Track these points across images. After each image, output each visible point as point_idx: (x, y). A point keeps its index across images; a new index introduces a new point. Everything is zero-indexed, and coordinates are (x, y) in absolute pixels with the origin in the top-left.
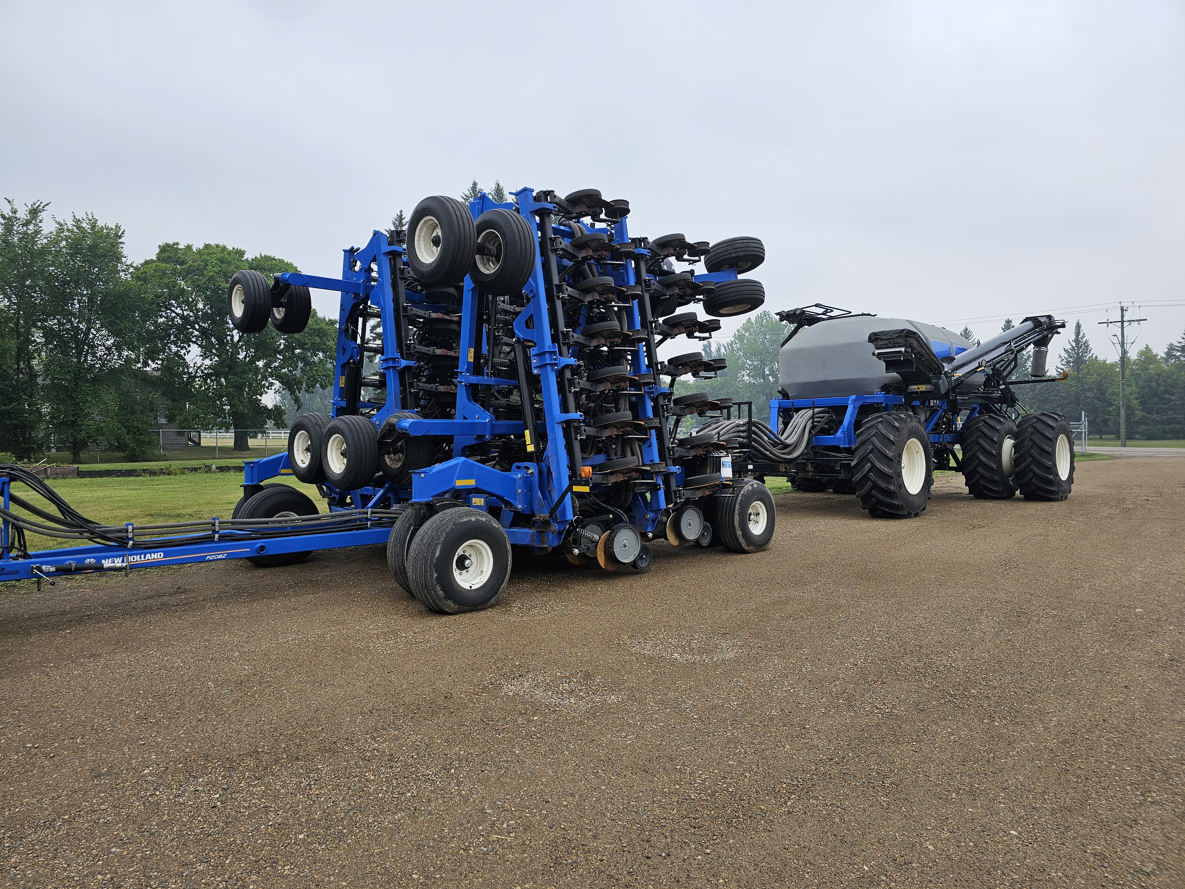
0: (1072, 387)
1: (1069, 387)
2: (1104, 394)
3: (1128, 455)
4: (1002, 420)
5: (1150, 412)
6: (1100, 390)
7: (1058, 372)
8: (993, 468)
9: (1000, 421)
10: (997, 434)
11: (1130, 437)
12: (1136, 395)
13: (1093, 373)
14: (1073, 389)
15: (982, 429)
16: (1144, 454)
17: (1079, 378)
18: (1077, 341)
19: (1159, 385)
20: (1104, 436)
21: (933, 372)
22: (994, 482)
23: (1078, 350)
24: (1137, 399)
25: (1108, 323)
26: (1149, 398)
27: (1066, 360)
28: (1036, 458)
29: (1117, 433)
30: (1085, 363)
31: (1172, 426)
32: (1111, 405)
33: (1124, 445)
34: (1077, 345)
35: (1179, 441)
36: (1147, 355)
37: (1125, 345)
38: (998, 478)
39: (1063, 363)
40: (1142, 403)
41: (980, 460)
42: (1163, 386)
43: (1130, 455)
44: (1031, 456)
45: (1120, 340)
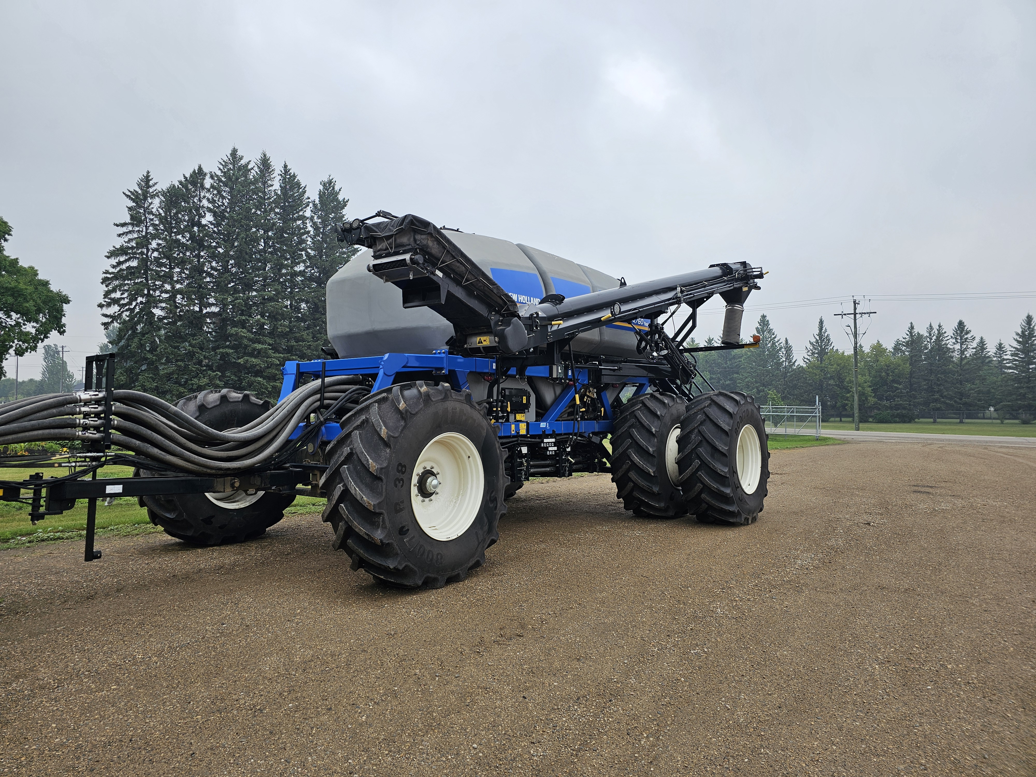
0: (816, 375)
1: (814, 375)
2: (843, 382)
3: (860, 440)
4: (666, 401)
5: (881, 399)
6: (839, 378)
7: (804, 361)
8: (649, 474)
9: (664, 403)
10: (657, 423)
11: (864, 419)
12: (869, 384)
13: (833, 363)
14: (817, 377)
15: (637, 415)
16: (874, 439)
17: (821, 367)
18: (820, 335)
19: (888, 375)
20: (843, 419)
21: (495, 311)
22: (651, 495)
23: (821, 343)
24: (870, 387)
25: (842, 315)
26: (880, 386)
27: (811, 352)
28: (706, 462)
29: (852, 416)
30: (827, 354)
31: (899, 411)
32: (849, 392)
33: (858, 429)
34: (821, 338)
35: (905, 424)
36: (878, 349)
37: (858, 335)
38: (657, 489)
39: (809, 354)
40: (874, 391)
41: (632, 461)
42: (891, 376)
43: (862, 440)
44: (699, 457)
45: (853, 331)
